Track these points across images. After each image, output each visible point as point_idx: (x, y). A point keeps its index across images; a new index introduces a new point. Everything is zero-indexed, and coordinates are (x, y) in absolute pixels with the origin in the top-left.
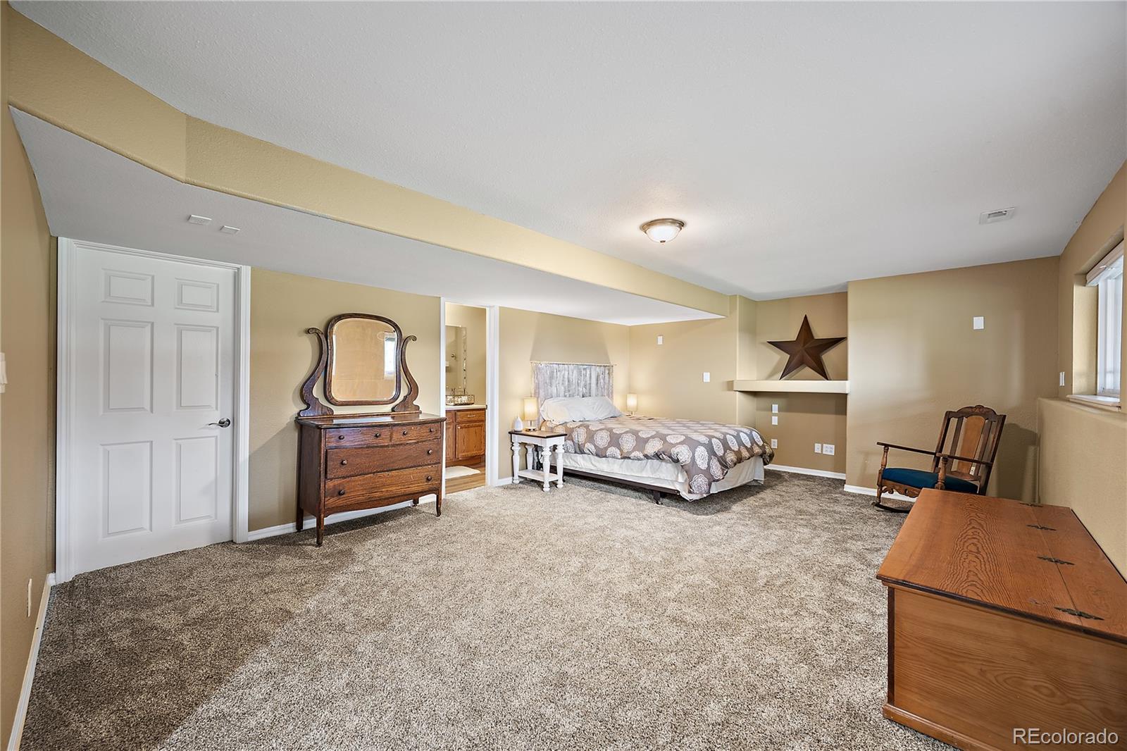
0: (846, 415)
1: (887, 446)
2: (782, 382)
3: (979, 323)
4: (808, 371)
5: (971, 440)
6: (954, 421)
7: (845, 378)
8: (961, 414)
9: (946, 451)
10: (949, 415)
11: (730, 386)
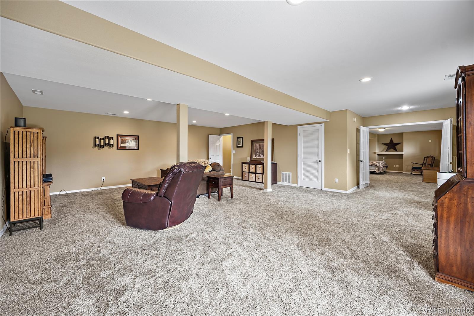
0: (403, 158)
1: (413, 163)
2: (386, 152)
3: (430, 141)
4: (392, 150)
5: (429, 161)
6: (426, 159)
7: (403, 151)
8: (427, 157)
9: (425, 163)
10: (425, 158)
11: (375, 153)
